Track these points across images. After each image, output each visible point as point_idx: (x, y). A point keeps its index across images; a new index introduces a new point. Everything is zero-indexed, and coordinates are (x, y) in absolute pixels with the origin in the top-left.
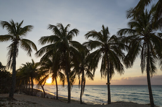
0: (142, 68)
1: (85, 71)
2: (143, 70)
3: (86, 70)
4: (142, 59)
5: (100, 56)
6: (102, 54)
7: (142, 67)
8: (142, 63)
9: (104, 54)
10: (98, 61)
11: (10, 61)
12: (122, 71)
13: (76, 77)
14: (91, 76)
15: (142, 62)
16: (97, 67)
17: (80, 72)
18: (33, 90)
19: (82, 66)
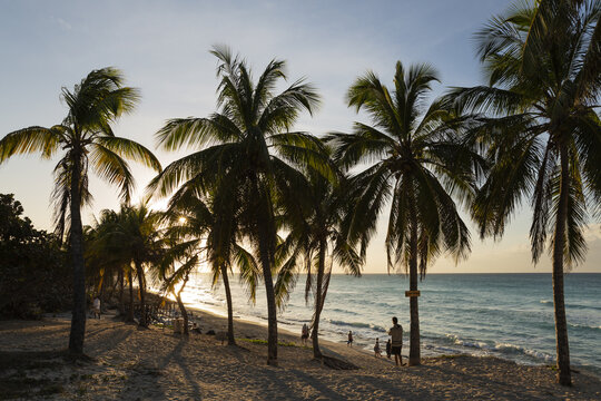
0: (535, 244)
1: (328, 239)
2: (536, 251)
3: (333, 239)
4: (538, 209)
5: (385, 187)
6: (393, 183)
7: (536, 239)
8: (538, 226)
9: (401, 179)
10: (377, 207)
11: (62, 221)
12: (462, 246)
13: (297, 262)
14: (353, 261)
15: (536, 219)
16: (374, 228)
17: (313, 245)
18: (146, 299)
19: (320, 221)
